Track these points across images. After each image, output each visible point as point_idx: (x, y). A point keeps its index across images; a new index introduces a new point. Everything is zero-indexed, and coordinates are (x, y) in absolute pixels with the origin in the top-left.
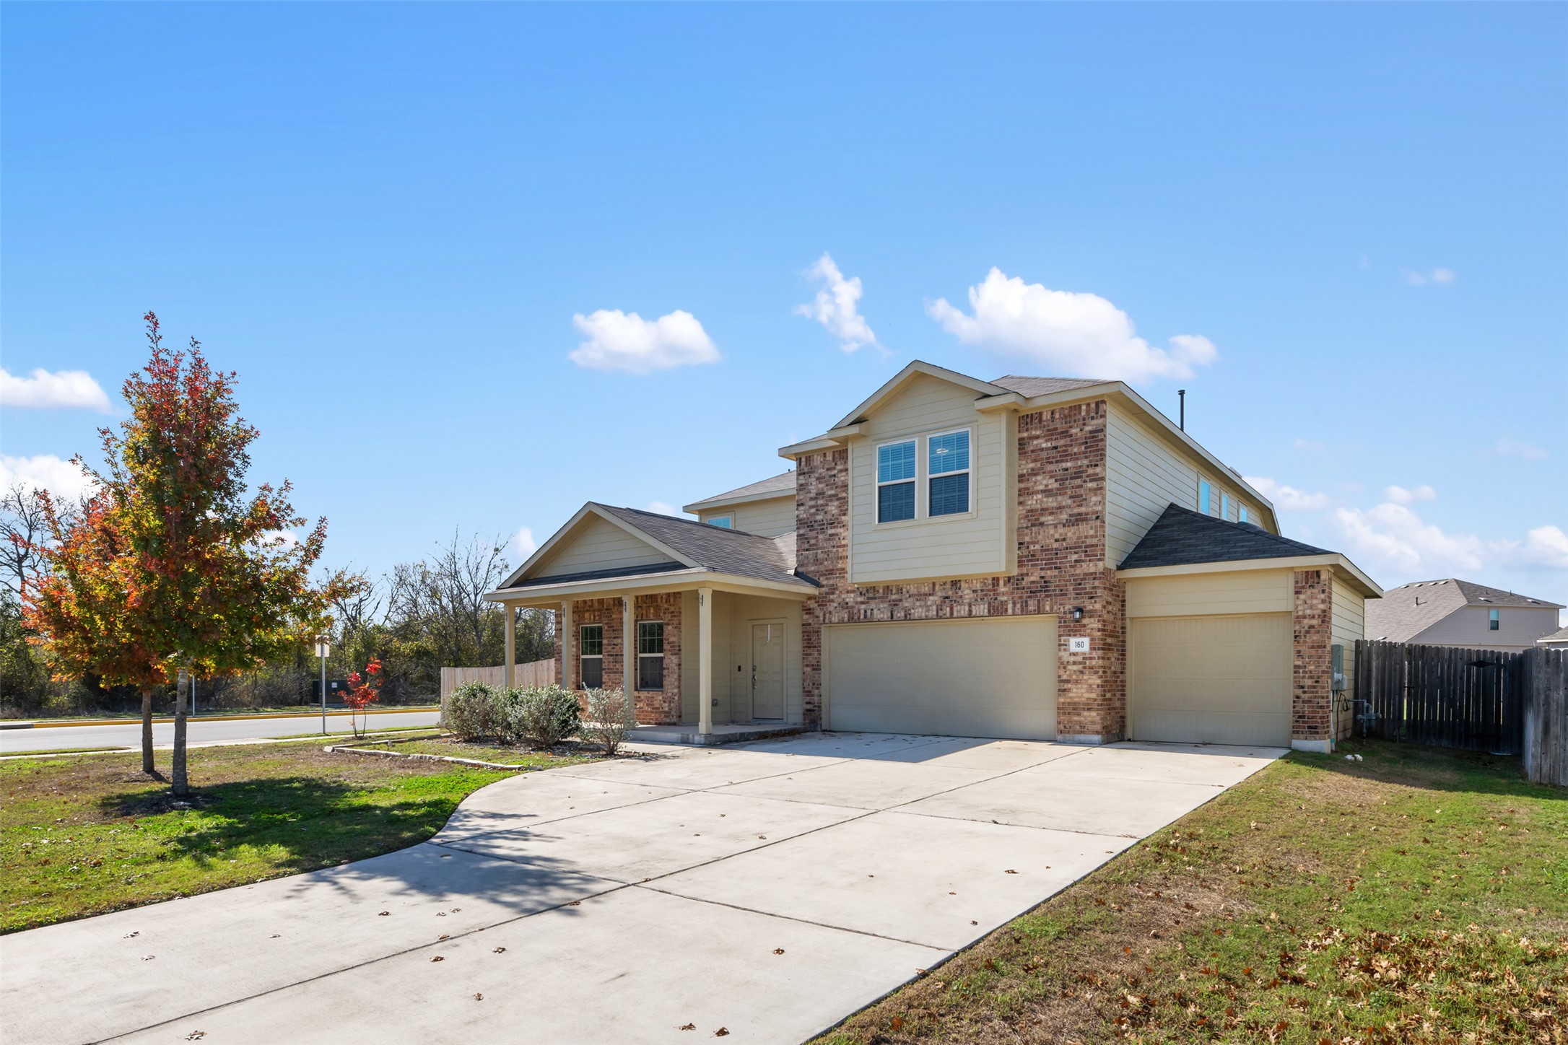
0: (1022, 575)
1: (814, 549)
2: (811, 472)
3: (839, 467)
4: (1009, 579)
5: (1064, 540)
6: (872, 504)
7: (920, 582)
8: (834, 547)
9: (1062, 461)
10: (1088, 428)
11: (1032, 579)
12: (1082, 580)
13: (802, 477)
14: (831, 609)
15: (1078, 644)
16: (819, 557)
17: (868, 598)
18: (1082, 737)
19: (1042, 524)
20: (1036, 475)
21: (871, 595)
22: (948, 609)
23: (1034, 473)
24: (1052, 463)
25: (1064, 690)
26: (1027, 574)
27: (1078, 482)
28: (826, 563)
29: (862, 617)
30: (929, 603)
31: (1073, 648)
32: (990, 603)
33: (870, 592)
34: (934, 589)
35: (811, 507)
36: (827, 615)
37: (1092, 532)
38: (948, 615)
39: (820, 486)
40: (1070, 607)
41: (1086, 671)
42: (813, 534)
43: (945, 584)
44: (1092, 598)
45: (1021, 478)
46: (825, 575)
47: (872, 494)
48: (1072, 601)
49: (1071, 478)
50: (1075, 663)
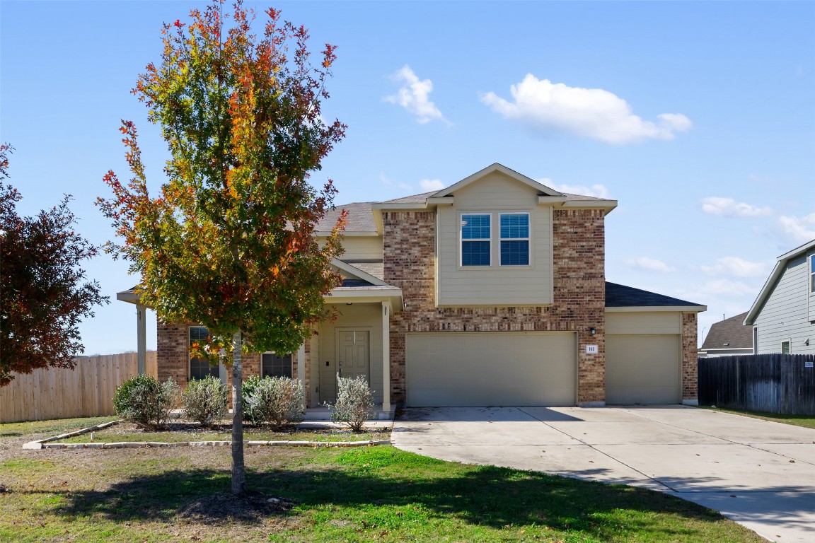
0: (556, 306)
1: (399, 279)
2: (397, 224)
3: (420, 224)
4: (548, 308)
5: (582, 287)
6: (457, 253)
7: (485, 307)
8: (417, 279)
9: (580, 241)
10: (595, 224)
11: (563, 309)
12: (593, 311)
13: (388, 227)
14: (415, 322)
15: (591, 349)
16: (404, 285)
17: (445, 316)
18: (594, 403)
19: (568, 277)
20: (564, 247)
21: (448, 314)
22: (507, 325)
23: (563, 246)
24: (574, 241)
25: (584, 376)
26: (560, 306)
27: (590, 254)
28: (410, 289)
29: (441, 328)
30: (493, 321)
31: (588, 351)
32: (535, 323)
33: (447, 311)
34: (496, 312)
35: (396, 249)
36: (412, 326)
37: (598, 285)
38: (507, 329)
39: (404, 235)
40: (586, 327)
41: (596, 364)
42: (400, 268)
43: (504, 309)
44: (599, 322)
45: (555, 248)
46: (409, 298)
47: (457, 246)
48: (587, 324)
49: (586, 252)
50: (589, 360)
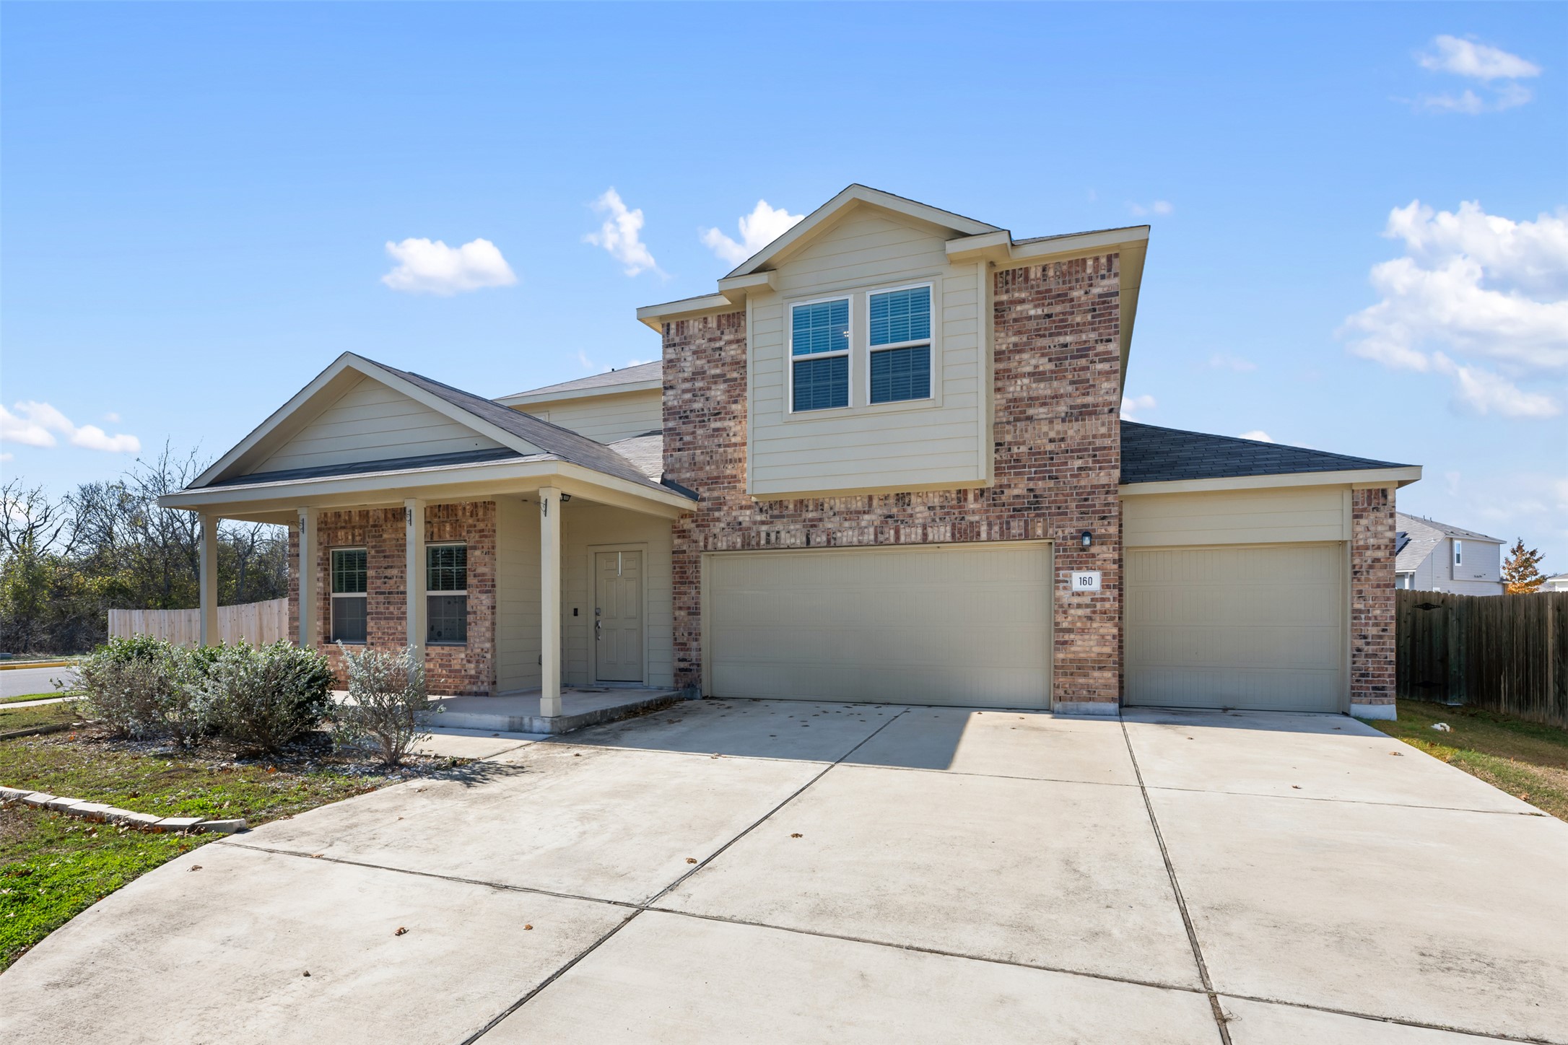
0: (1001, 486)
1: (689, 449)
2: (685, 344)
3: (726, 337)
4: (982, 492)
5: (1062, 440)
6: (782, 386)
7: (849, 494)
8: (719, 446)
9: (1059, 334)
10: (1096, 291)
11: (1016, 492)
12: (1089, 494)
13: (670, 350)
14: (716, 531)
15: (1083, 581)
16: (697, 459)
17: (772, 517)
18: (1091, 706)
19: (1030, 418)
20: (1020, 352)
21: (776, 512)
22: (892, 532)
23: (1017, 349)
24: (1044, 336)
25: (1065, 643)
26: (1009, 486)
27: (1083, 362)
28: (708, 468)
29: (763, 542)
30: (863, 524)
31: (1076, 586)
32: (954, 526)
33: (774, 507)
34: (870, 505)
35: (684, 391)
36: (711, 540)
37: (1103, 430)
38: (892, 540)
39: (699, 363)
40: (1073, 530)
41: (1097, 617)
42: (690, 428)
43: (886, 498)
44: (1104, 518)
45: (999, 356)
46: (706, 484)
47: (783, 371)
48: (1075, 523)
49: (1072, 357)
50: (1079, 606)
